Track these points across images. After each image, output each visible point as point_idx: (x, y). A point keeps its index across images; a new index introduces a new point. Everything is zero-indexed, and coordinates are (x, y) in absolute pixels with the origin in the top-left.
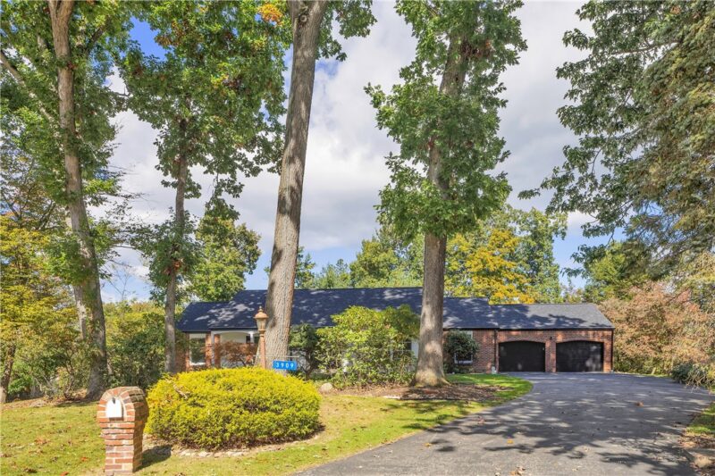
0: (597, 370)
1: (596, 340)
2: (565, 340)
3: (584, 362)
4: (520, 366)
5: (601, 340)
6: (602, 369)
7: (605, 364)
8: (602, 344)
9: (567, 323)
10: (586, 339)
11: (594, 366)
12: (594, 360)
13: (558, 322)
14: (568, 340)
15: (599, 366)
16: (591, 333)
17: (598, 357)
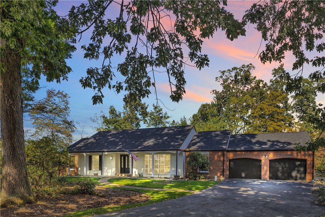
0: (300, 178)
1: (299, 157)
2: (275, 158)
3: (291, 172)
4: (243, 175)
5: (303, 158)
6: (304, 178)
7: (307, 174)
8: (305, 161)
9: (278, 145)
10: (292, 157)
11: (299, 176)
12: (298, 171)
13: (272, 145)
14: (278, 157)
15: (303, 176)
16: (295, 153)
17: (302, 169)
